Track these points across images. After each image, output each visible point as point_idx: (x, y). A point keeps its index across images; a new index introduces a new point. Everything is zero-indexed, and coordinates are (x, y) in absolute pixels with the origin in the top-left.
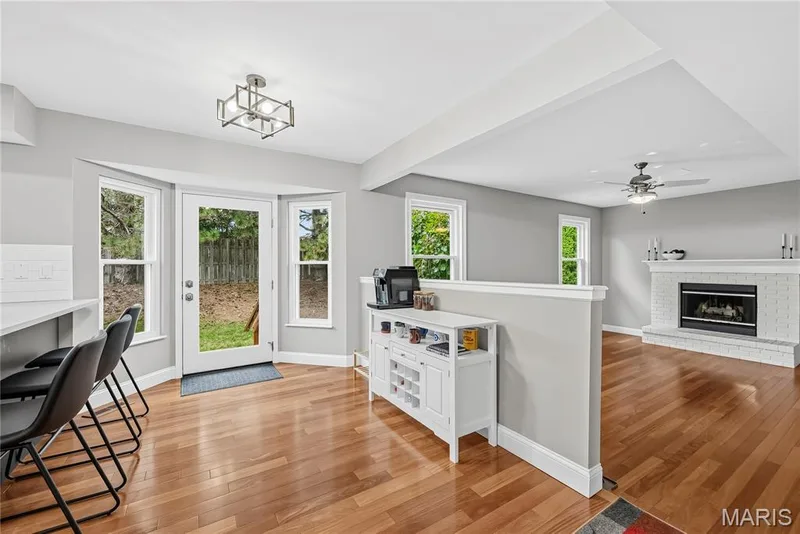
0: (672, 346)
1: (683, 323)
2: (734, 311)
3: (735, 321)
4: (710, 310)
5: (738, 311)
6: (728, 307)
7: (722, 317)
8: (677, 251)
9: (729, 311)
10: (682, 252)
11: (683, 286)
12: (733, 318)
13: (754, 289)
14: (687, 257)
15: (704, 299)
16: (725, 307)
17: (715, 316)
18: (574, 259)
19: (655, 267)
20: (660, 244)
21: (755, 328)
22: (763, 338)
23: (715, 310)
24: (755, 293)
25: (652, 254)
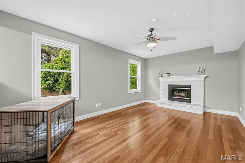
0: (166, 107)
1: (169, 99)
2: (184, 94)
3: (185, 97)
4: (177, 94)
5: (185, 94)
6: (183, 93)
7: (181, 96)
8: (167, 73)
9: (183, 94)
10: (169, 74)
11: (169, 86)
12: (184, 97)
13: (190, 86)
14: (171, 75)
15: (176, 90)
16: (182, 93)
17: (178, 96)
18: (135, 76)
19: (161, 79)
20: (163, 71)
21: (190, 100)
22: (193, 103)
23: (179, 94)
24: (191, 88)
25: (160, 74)
